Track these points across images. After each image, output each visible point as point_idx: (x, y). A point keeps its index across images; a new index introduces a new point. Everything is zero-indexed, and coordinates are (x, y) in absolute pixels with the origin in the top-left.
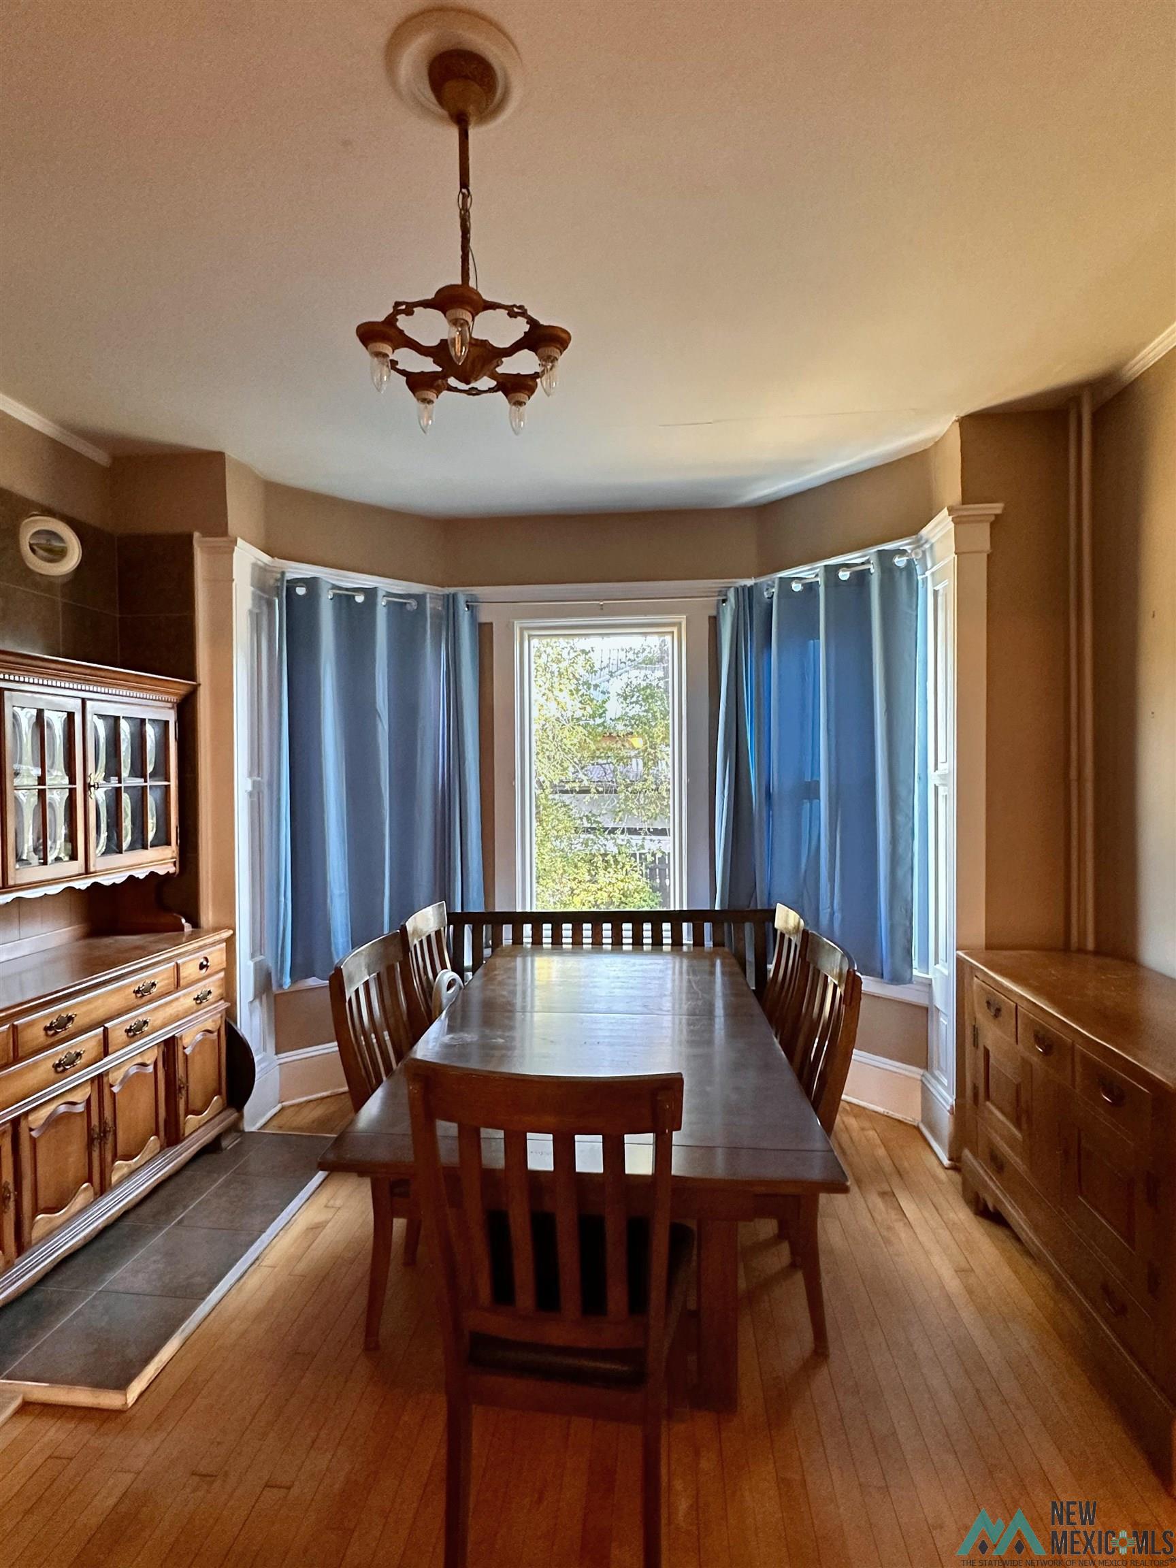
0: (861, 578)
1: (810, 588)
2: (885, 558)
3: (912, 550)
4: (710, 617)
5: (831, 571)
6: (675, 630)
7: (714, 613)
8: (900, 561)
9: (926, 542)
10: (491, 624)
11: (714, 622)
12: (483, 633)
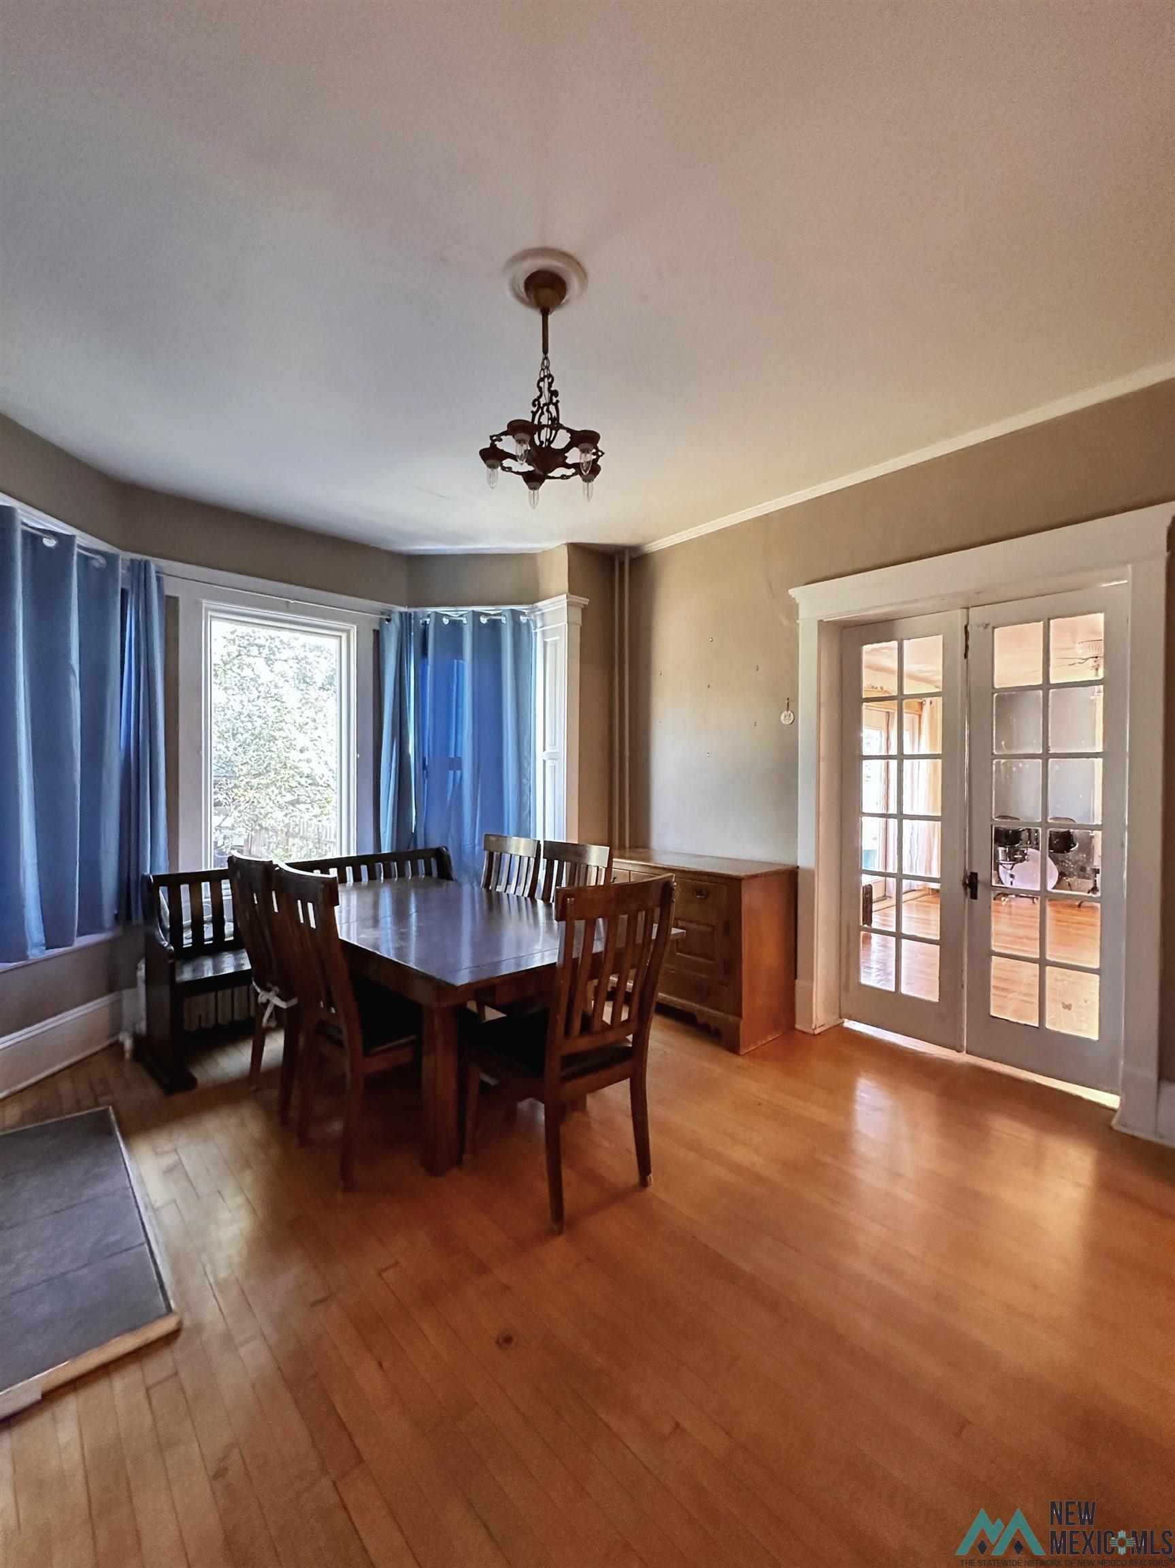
0: (495, 625)
1: (456, 625)
2: (515, 615)
3: (528, 613)
4: (374, 630)
5: (477, 615)
6: (344, 636)
7: (377, 628)
8: (523, 619)
9: (540, 610)
10: (178, 598)
11: (378, 635)
12: (171, 605)
